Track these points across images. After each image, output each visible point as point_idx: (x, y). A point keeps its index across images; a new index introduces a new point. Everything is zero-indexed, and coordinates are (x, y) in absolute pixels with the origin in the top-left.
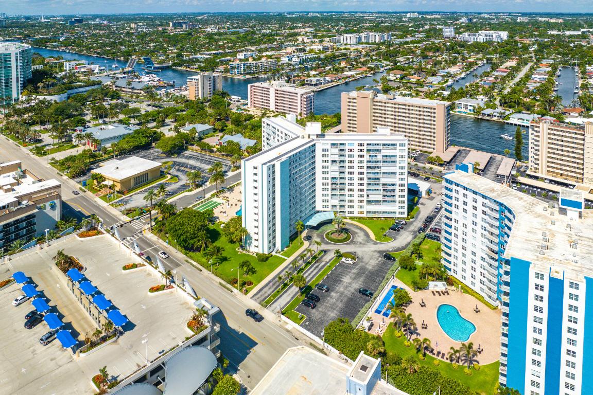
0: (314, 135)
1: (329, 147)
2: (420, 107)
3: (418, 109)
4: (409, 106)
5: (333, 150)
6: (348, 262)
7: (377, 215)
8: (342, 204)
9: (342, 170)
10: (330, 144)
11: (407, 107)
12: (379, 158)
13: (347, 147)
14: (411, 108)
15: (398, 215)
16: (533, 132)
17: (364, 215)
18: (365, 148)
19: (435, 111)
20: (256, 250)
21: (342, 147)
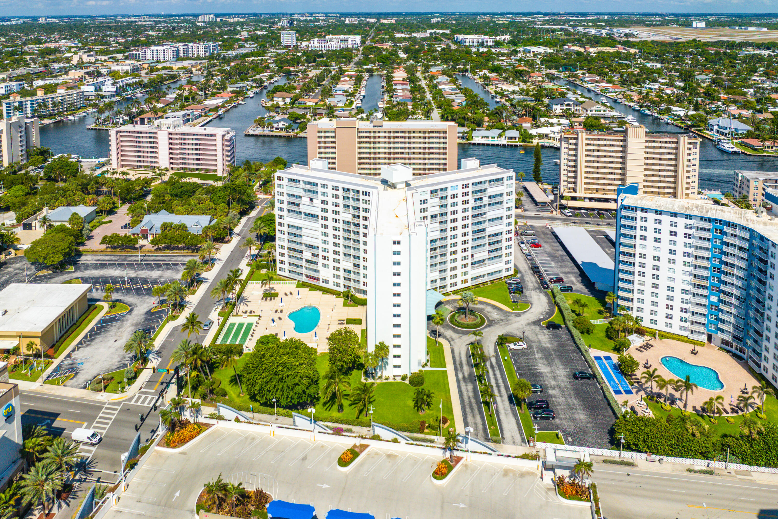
0: (402, 183)
1: (427, 196)
2: (424, 132)
3: (422, 135)
4: (409, 132)
5: (433, 200)
6: (520, 347)
7: (480, 281)
8: (443, 275)
9: (443, 226)
10: (429, 192)
11: (407, 135)
12: (486, 200)
13: (450, 192)
14: (412, 135)
15: (504, 274)
16: (566, 145)
17: (469, 284)
18: (470, 190)
19: (447, 135)
20: (398, 372)
21: (443, 194)
